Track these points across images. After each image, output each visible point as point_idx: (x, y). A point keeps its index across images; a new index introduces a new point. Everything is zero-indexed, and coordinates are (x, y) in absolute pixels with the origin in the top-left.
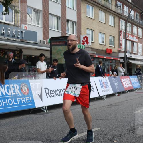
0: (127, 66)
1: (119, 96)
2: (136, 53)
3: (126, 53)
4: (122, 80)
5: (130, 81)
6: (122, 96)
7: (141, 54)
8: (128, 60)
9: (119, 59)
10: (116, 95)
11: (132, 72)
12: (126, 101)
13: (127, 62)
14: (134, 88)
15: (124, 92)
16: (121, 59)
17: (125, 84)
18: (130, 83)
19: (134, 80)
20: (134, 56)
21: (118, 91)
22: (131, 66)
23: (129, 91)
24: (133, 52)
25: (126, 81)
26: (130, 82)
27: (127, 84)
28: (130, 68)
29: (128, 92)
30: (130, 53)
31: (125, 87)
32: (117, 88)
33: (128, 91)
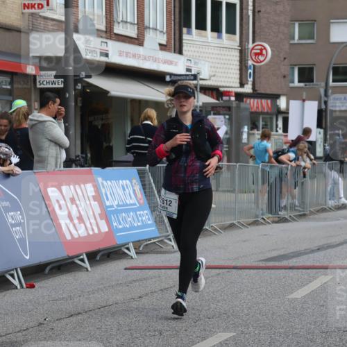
0: (82, 108)
1: (32, 286)
2: (132, 32)
3: (77, 31)
4: (52, 192)
5: (98, 197)
6: (48, 287)
7: (164, 43)
8: (90, 77)
9: (31, 70)
10: (16, 282)
11: (110, 149)
12: (74, 319)
13: (79, 86)
14: (119, 242)
15: (64, 266)
16: (42, 69)
17: (70, 216)
18: (98, 211)
19: (120, 192)
20: (120, 54)
21: (28, 258)
22: (106, 112)
23: (92, 256)
24: (118, 29)
25: (73, 200)
26: (95, 204)
27: (80, 219)
28: (99, 123)
29: (87, 265)
30: (99, 33)
31: (68, 237)
32: (22, 241)
33: (84, 257)
